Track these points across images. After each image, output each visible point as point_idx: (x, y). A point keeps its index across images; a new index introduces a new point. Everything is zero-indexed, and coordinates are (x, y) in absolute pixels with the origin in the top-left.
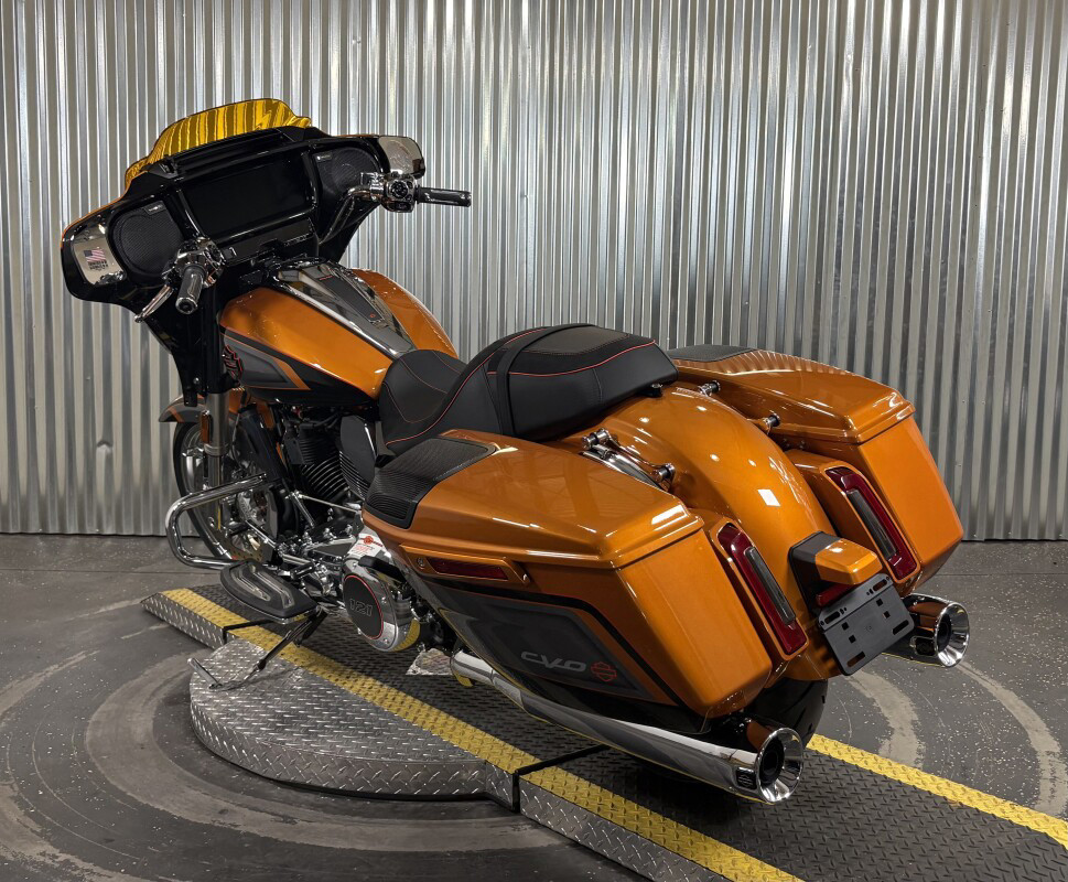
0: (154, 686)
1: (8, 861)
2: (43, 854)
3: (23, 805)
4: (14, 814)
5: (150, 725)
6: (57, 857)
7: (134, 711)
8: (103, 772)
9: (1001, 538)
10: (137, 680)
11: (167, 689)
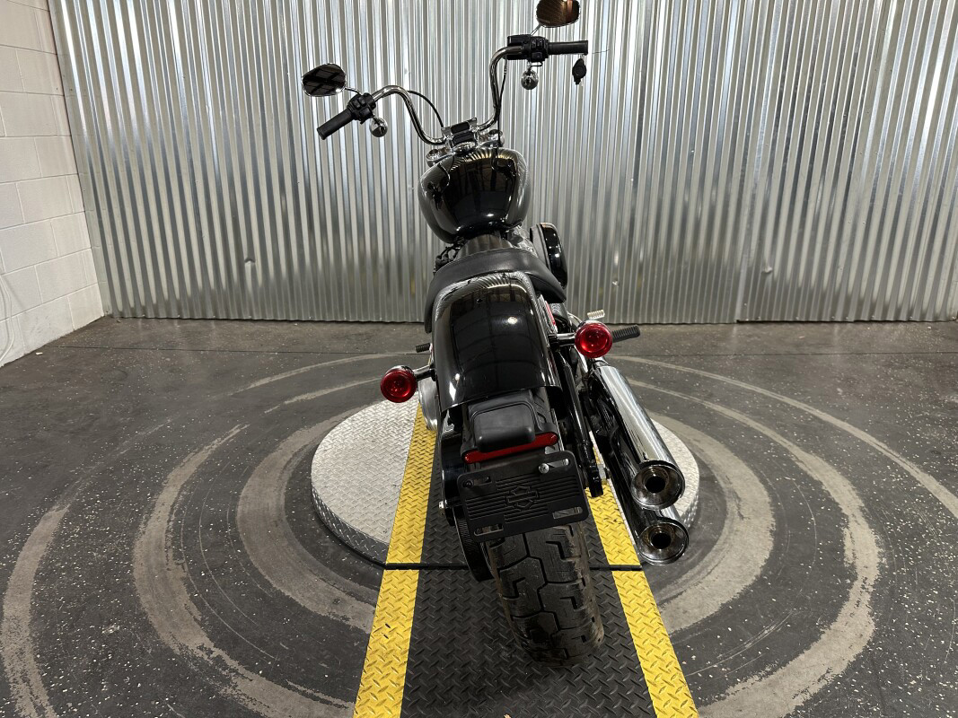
0: (287, 458)
1: (175, 656)
2: (201, 648)
3: (190, 588)
4: (184, 598)
5: (282, 502)
6: (212, 652)
7: (271, 485)
8: (248, 553)
9: (866, 319)
10: (274, 454)
11: (295, 463)
